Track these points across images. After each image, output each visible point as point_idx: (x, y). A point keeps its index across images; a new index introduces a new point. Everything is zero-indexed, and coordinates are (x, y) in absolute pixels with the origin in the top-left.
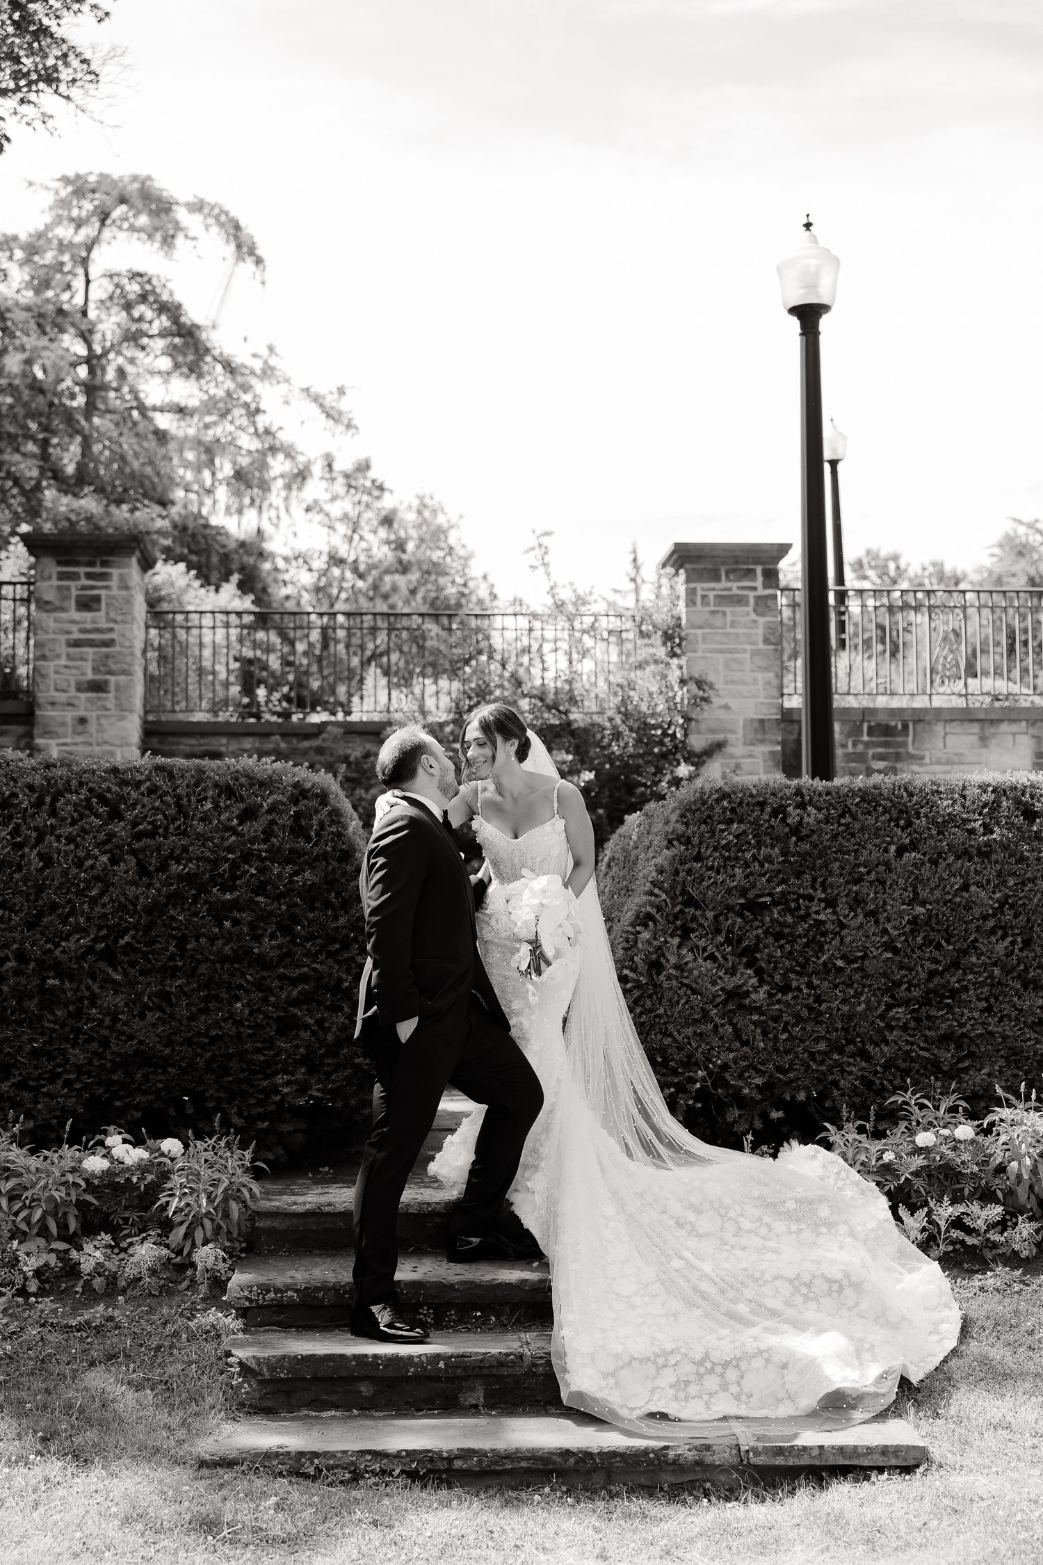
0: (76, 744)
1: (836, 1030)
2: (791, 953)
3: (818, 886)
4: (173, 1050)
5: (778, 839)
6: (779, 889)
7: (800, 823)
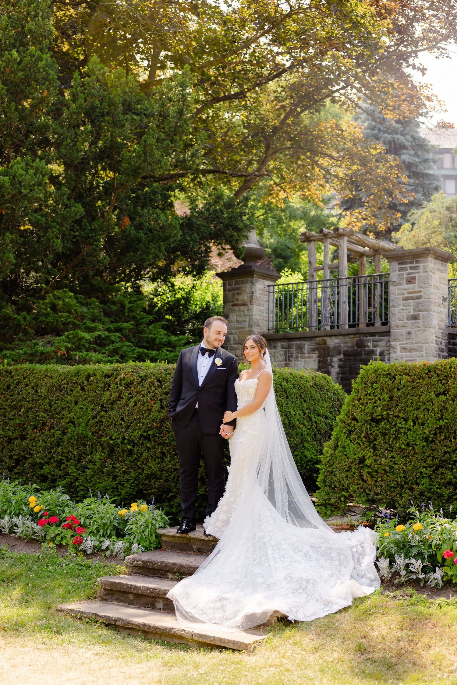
0: (407, 344)
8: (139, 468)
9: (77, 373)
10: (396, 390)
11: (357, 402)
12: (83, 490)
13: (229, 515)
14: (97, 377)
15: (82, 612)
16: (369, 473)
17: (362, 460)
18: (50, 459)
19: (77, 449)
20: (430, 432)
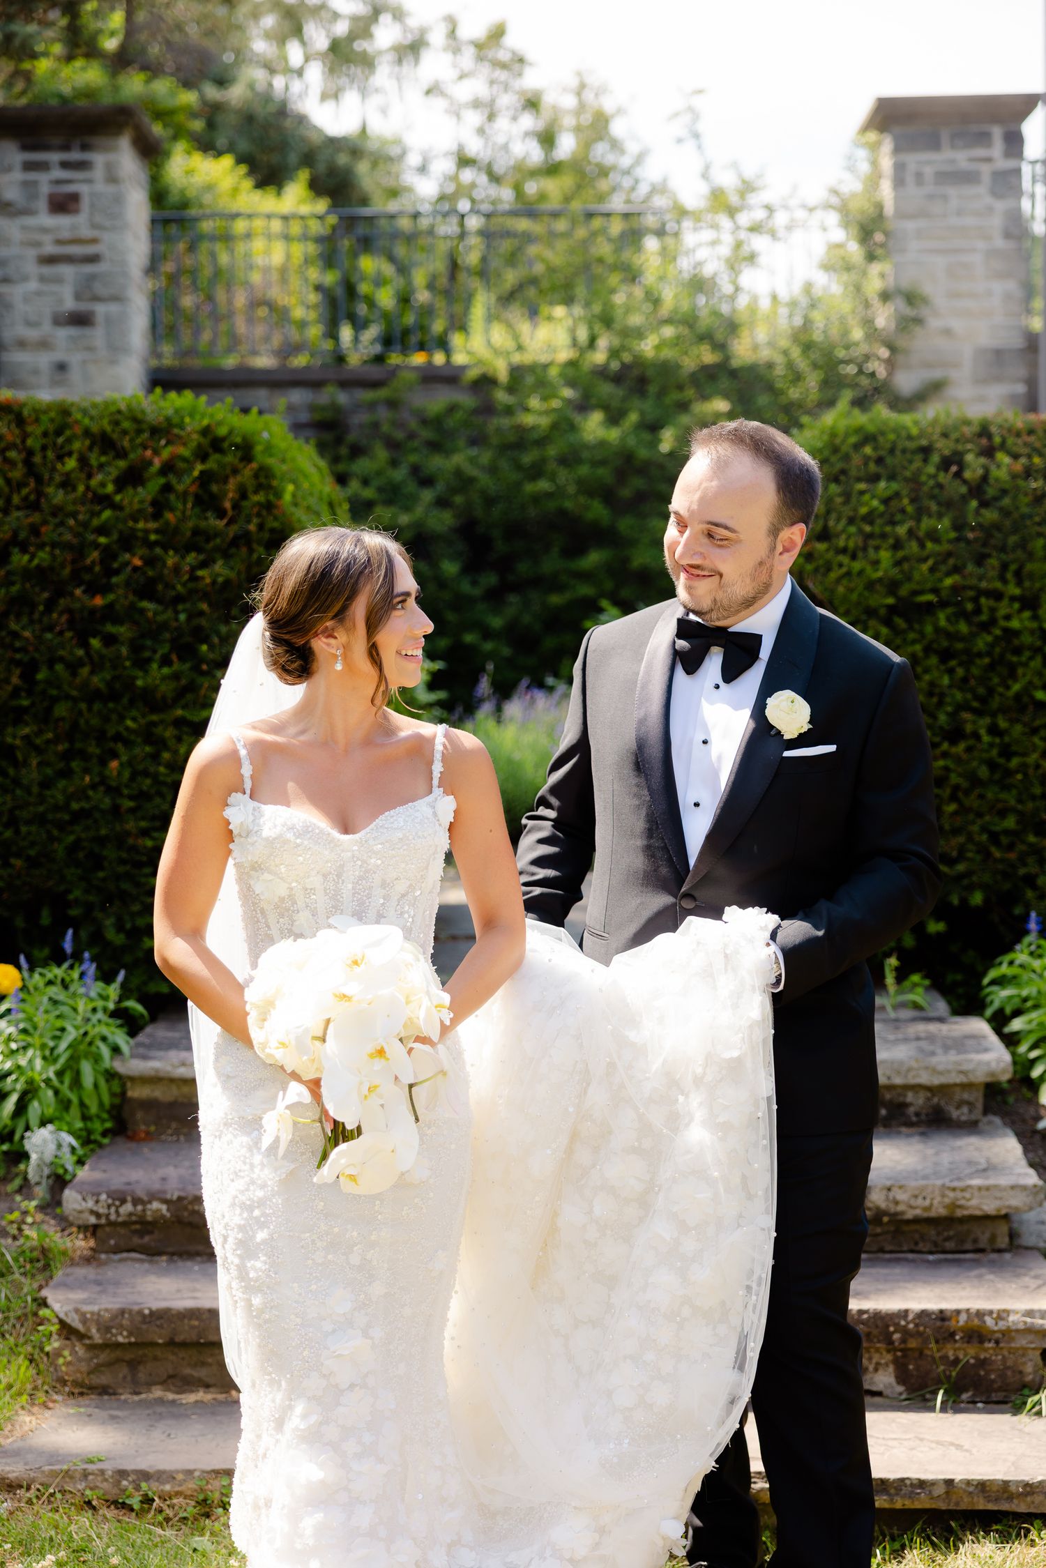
1: (1034, 798)
2: (965, 680)
3: (1009, 576)
4: (17, 832)
5: (948, 505)
6: (948, 582)
7: (985, 478)
15: (145, 1475)
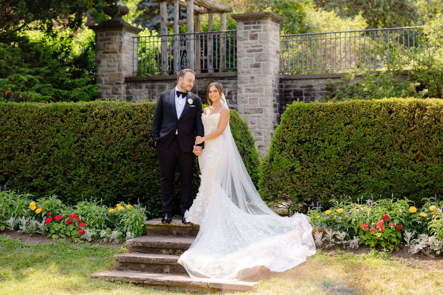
0: (250, 86)
3: (320, 136)
5: (310, 121)
6: (308, 137)
8: (118, 179)
9: (56, 109)
10: (315, 121)
11: (286, 130)
12: (69, 196)
13: (203, 209)
14: (75, 112)
15: (115, 277)
16: (298, 178)
17: (293, 169)
18: (38, 174)
19: (62, 166)
20: (341, 149)
